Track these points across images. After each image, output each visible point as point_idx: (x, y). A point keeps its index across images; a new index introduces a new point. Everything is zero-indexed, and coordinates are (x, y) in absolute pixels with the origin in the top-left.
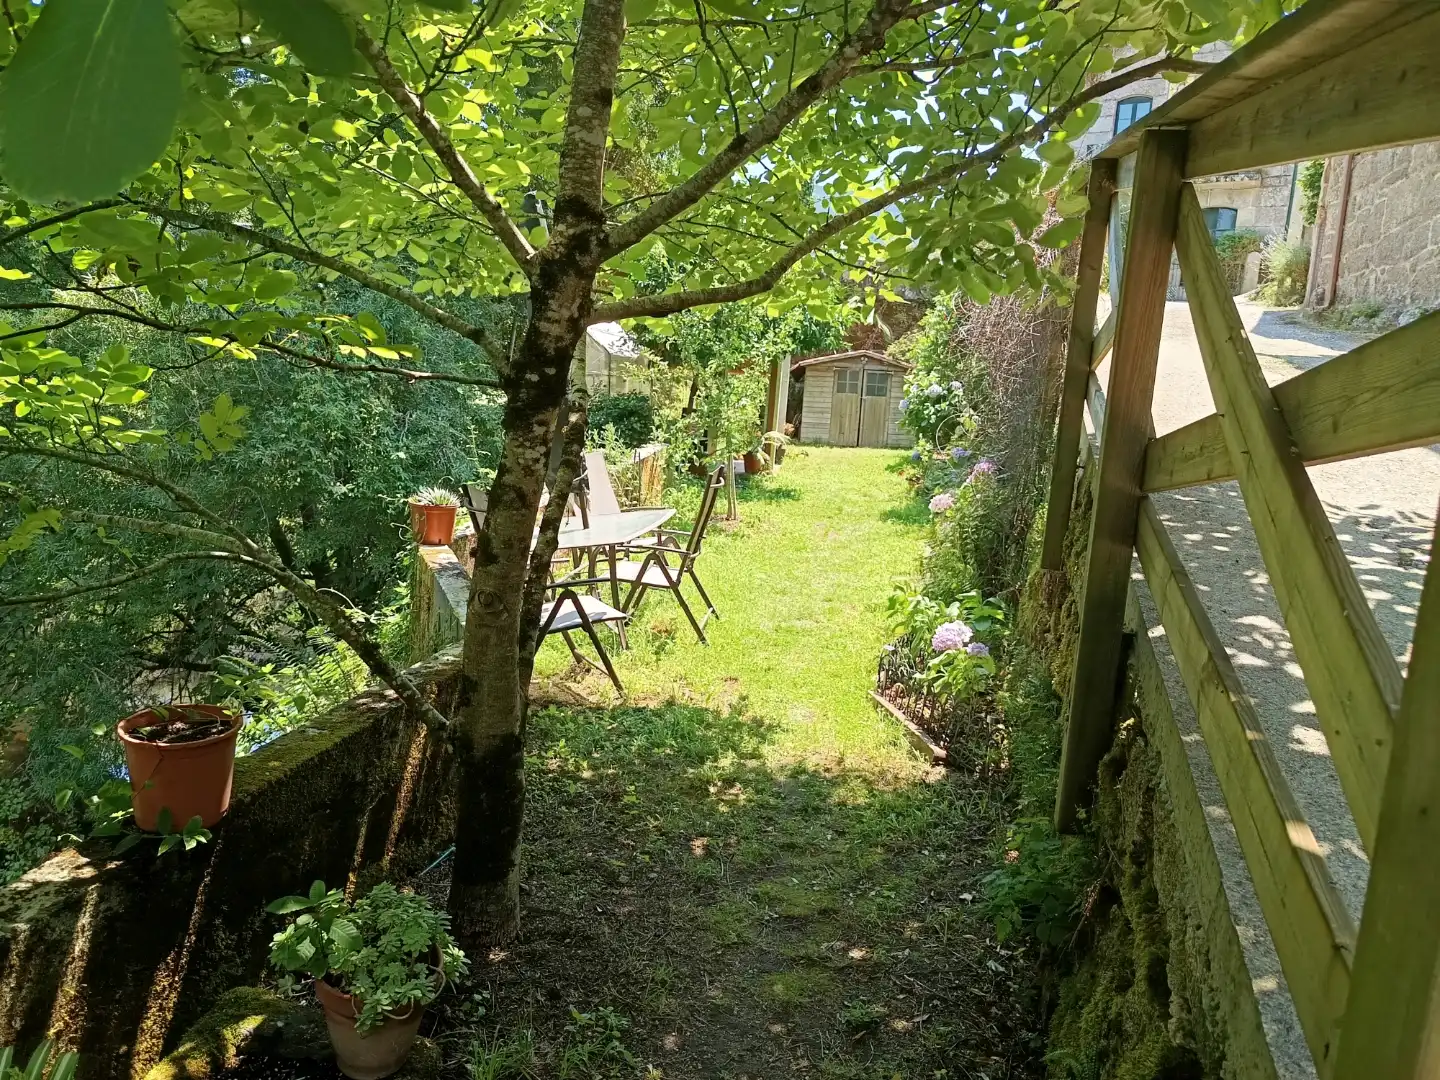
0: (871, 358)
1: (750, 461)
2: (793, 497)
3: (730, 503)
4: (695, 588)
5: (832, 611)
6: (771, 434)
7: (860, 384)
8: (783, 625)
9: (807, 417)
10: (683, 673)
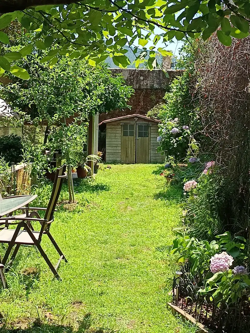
0: (139, 118)
1: (80, 170)
2: (105, 189)
3: (70, 193)
4: (51, 243)
5: (135, 252)
6: (91, 156)
7: (135, 131)
8: (108, 263)
9: (108, 150)
10: (45, 301)
